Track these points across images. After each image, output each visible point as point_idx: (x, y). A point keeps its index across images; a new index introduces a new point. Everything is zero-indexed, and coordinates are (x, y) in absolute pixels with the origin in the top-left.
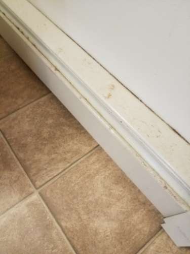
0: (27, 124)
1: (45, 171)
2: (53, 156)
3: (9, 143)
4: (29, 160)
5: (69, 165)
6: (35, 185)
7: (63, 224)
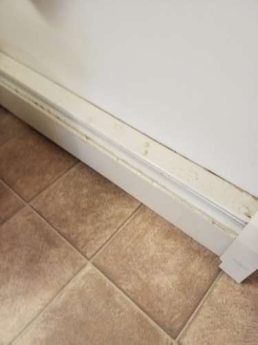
0: (62, 198)
1: (92, 241)
2: (97, 225)
3: (48, 222)
4: (73, 234)
5: (115, 230)
6: (86, 257)
7: (124, 287)
